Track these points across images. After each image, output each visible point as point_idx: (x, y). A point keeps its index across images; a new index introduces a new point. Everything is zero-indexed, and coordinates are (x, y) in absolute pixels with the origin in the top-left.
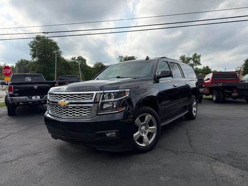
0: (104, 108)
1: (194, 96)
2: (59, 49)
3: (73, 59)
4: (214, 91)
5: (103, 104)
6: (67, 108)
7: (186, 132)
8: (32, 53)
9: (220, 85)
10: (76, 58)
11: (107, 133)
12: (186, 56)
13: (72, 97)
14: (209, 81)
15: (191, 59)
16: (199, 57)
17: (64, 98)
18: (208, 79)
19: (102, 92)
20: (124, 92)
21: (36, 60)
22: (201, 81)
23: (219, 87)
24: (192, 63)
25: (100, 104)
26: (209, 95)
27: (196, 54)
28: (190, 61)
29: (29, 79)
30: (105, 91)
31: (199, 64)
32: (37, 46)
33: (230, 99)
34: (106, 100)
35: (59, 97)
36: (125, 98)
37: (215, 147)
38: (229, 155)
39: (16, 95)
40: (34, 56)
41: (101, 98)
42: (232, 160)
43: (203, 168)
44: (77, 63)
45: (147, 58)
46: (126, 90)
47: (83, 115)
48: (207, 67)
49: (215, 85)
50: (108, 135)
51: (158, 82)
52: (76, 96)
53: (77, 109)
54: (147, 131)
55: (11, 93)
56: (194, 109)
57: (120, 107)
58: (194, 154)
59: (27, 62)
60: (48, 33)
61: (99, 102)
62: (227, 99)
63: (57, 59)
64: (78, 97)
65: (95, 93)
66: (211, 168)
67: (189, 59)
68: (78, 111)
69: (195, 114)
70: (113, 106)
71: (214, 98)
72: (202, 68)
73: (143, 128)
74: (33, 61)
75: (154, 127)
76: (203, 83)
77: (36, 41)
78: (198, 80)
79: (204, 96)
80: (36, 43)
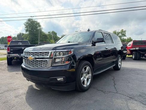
0: (56, 61)
1: (120, 55)
2: (41, 26)
3: (49, 33)
4: (134, 52)
5: (55, 59)
6: (33, 61)
7: (113, 78)
8: (26, 29)
9: (137, 48)
10: (51, 32)
11: (58, 78)
12: (117, 31)
13: (36, 54)
14: (130, 46)
15: (120, 33)
16: (125, 31)
17: (32, 55)
18: (130, 45)
19: (55, 51)
20: (70, 51)
21: (28, 33)
22: (125, 46)
23: (137, 50)
24: (121, 35)
25: (53, 59)
26: (130, 55)
28: (119, 34)
29: (21, 44)
30: (57, 51)
31: (125, 36)
32: (28, 25)
33: (144, 58)
34: (57, 57)
35: (29, 54)
36: (71, 55)
37: (131, 89)
38: (140, 96)
39: (11, 53)
41: (54, 55)
42: (142, 99)
43: (121, 105)
44: (52, 35)
45: (89, 30)
46: (71, 50)
47: (43, 66)
48: (130, 38)
49: (134, 49)
50: (59, 79)
52: (39, 54)
53: (39, 62)
54: (87, 77)
55: (9, 51)
56: (119, 63)
57: (66, 61)
58: (117, 94)
59: (23, 34)
60: (33, 17)
61: (53, 58)
62: (142, 57)
63: (40, 33)
64: (40, 54)
65: (50, 51)
66: (127, 105)
67: (118, 33)
68: (40, 64)
69: (120, 66)
70: (62, 60)
71: (133, 57)
72: (127, 39)
73: (85, 75)
74: (26, 34)
75: (90, 75)
76: (127, 47)
77: (28, 22)
78: (123, 45)
79: (127, 56)
80: (28, 23)
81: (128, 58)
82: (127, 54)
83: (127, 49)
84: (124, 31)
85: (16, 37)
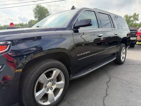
1: (124, 44)
2: (49, 12)
8: (35, 15)
12: (129, 15)
15: (132, 16)
16: (138, 15)
21: (37, 19)
24: (133, 19)
27: (135, 13)
28: (131, 18)
31: (138, 20)
40: (36, 17)
45: (73, 8)
51: (77, 32)
54: (54, 87)
56: (123, 55)
60: (36, 1)
69: (123, 59)
73: (49, 84)
74: (35, 20)
75: (62, 82)
76: (137, 33)
77: (36, 8)
78: (130, 30)
79: (137, 43)
80: (37, 10)
81: (138, 45)
82: (138, 41)
83: (136, 35)
84: (136, 14)
85: (27, 24)
